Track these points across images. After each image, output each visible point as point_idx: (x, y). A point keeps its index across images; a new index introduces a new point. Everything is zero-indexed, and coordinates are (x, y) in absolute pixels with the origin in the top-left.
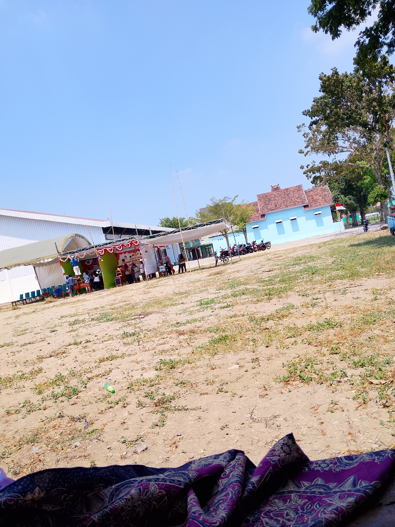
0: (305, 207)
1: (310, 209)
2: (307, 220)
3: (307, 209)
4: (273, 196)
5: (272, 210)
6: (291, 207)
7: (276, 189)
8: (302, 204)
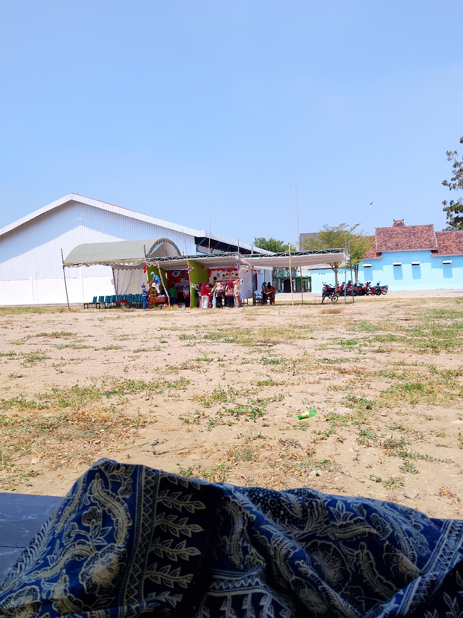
0: (433, 251)
1: (439, 256)
2: (433, 267)
3: (436, 255)
4: (395, 233)
5: (392, 249)
6: (415, 250)
7: (399, 224)
8: (430, 248)
